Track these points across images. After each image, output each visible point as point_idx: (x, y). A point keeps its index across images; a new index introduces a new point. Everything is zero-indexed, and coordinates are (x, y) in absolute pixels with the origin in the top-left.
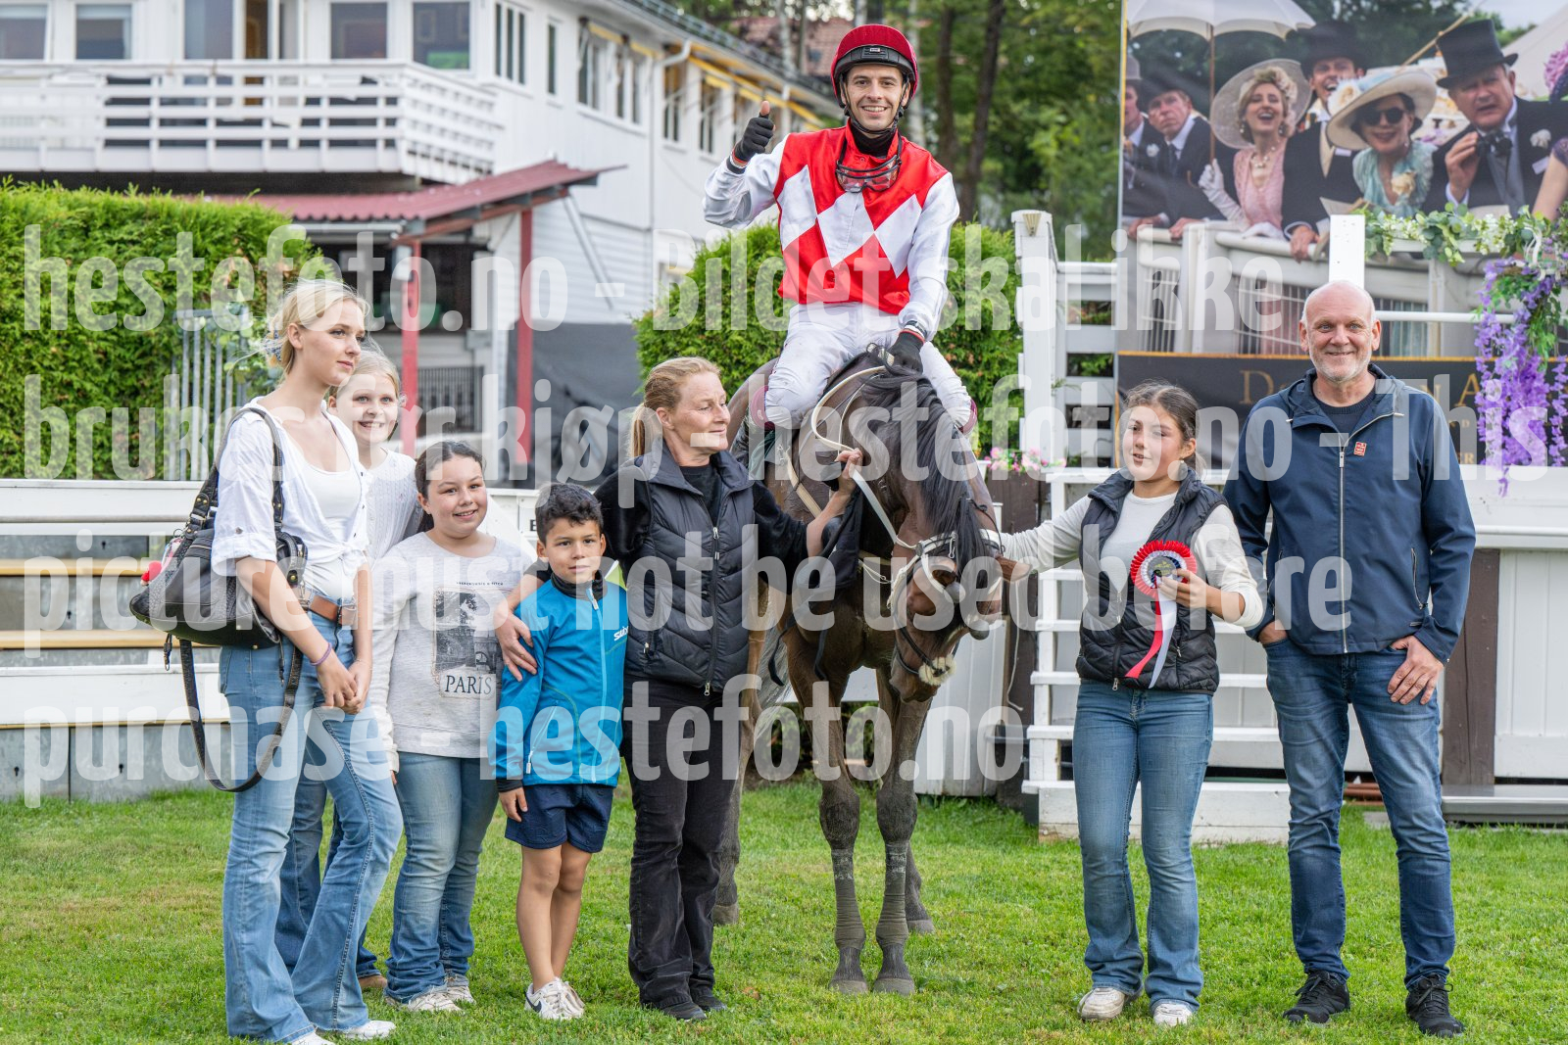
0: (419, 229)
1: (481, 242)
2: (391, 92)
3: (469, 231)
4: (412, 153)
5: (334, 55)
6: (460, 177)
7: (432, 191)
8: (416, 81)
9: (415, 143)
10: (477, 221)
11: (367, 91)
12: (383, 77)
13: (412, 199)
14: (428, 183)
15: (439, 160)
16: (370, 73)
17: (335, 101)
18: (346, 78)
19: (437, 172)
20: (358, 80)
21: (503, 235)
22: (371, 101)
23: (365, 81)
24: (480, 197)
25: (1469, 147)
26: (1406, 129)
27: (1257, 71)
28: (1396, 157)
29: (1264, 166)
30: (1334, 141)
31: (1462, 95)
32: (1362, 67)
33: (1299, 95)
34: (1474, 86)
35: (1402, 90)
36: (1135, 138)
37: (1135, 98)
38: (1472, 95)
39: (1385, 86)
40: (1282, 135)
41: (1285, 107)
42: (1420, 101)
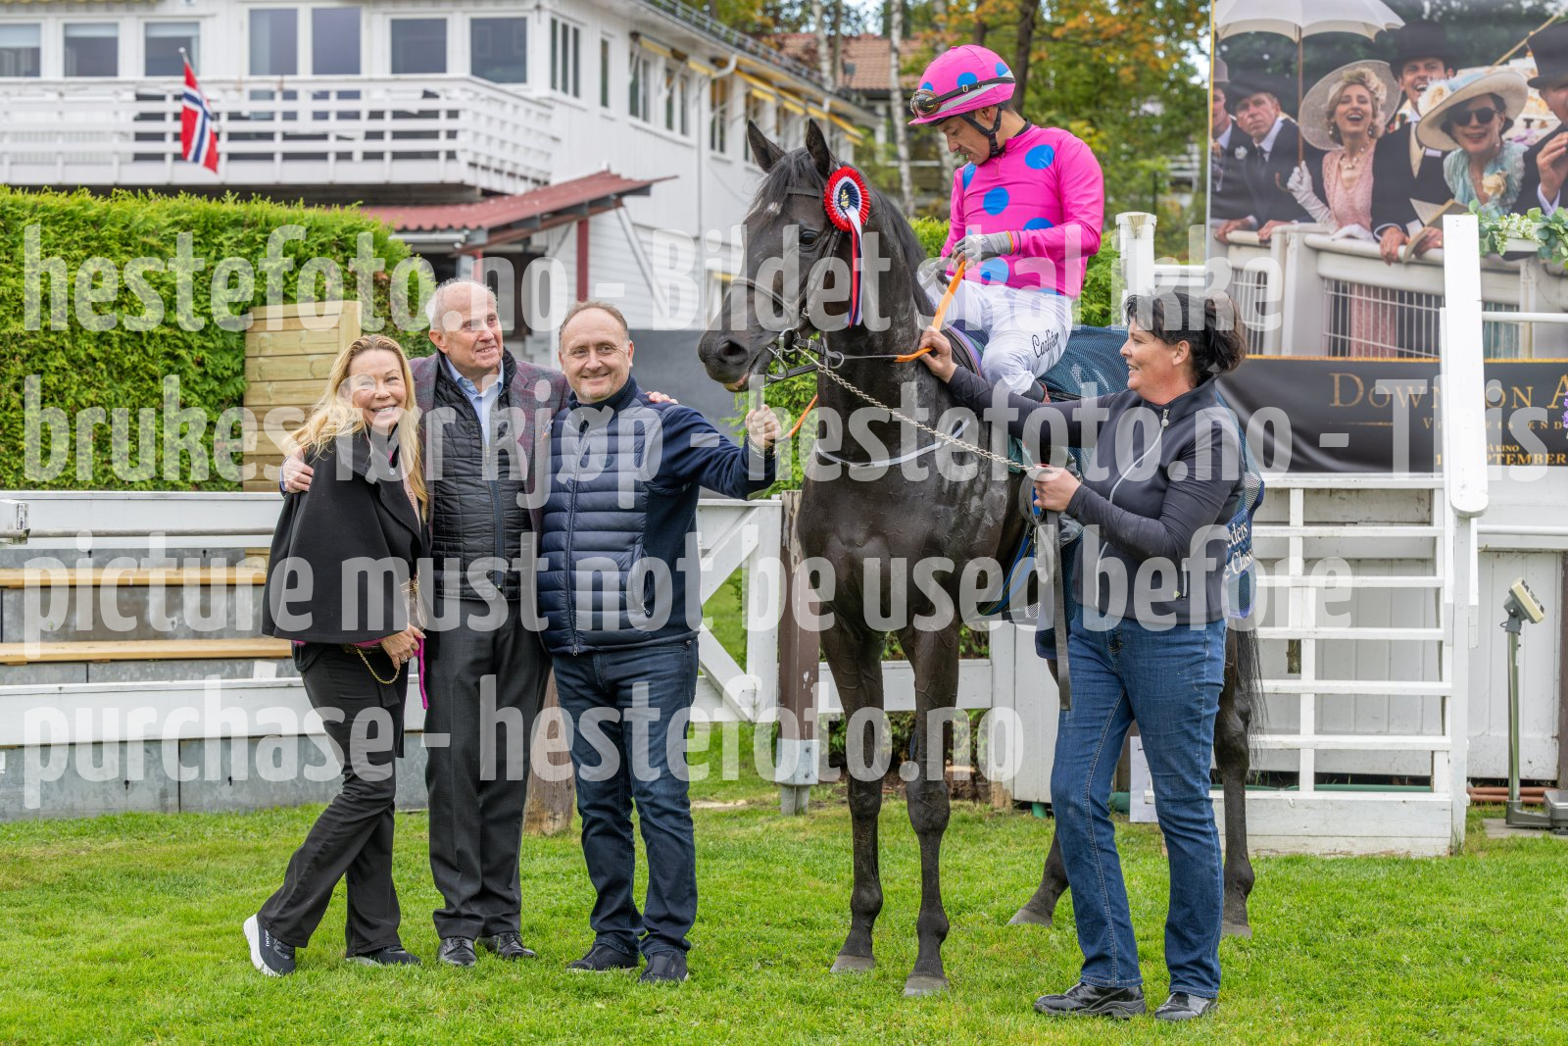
0: (481, 239)
1: (539, 251)
2: (452, 106)
3: (527, 241)
4: (473, 165)
5: (395, 70)
6: (520, 188)
7: (492, 201)
8: (477, 94)
9: (476, 154)
10: (536, 230)
11: (429, 105)
12: (444, 90)
13: (473, 209)
14: (488, 193)
15: (499, 171)
16: (432, 87)
17: (398, 115)
18: (407, 93)
19: (496, 183)
20: (420, 95)
21: (560, 244)
22: (433, 114)
23: (427, 95)
24: (539, 207)
25: (1560, 147)
26: (1497, 129)
27: (1346, 72)
28: (1487, 158)
29: (1353, 168)
30: (1424, 142)
31: (1553, 95)
32: (1452, 67)
33: (1388, 96)
34: (1565, 86)
35: (1493, 90)
36: (1223, 141)
37: (1223, 101)
38: (1563, 95)
39: (1475, 86)
40: (1371, 137)
41: (1375, 108)
42: (1511, 101)
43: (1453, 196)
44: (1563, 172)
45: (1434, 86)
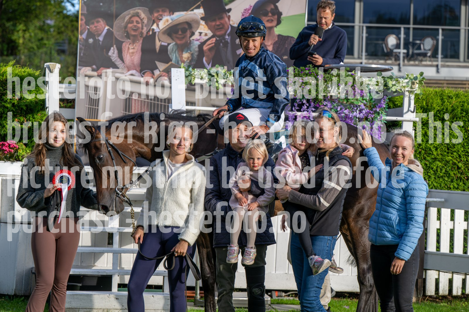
25: (212, 43)
26: (188, 36)
27: (132, 11)
28: (184, 47)
29: (134, 48)
30: (161, 39)
31: (210, 23)
32: (172, 11)
33: (148, 21)
34: (215, 20)
35: (187, 21)
36: (84, 36)
37: (84, 20)
38: (214, 23)
39: (181, 19)
40: (141, 37)
41: (142, 26)
42: (194, 25)
43: (171, 60)
44: (213, 53)
45: (165, 18)
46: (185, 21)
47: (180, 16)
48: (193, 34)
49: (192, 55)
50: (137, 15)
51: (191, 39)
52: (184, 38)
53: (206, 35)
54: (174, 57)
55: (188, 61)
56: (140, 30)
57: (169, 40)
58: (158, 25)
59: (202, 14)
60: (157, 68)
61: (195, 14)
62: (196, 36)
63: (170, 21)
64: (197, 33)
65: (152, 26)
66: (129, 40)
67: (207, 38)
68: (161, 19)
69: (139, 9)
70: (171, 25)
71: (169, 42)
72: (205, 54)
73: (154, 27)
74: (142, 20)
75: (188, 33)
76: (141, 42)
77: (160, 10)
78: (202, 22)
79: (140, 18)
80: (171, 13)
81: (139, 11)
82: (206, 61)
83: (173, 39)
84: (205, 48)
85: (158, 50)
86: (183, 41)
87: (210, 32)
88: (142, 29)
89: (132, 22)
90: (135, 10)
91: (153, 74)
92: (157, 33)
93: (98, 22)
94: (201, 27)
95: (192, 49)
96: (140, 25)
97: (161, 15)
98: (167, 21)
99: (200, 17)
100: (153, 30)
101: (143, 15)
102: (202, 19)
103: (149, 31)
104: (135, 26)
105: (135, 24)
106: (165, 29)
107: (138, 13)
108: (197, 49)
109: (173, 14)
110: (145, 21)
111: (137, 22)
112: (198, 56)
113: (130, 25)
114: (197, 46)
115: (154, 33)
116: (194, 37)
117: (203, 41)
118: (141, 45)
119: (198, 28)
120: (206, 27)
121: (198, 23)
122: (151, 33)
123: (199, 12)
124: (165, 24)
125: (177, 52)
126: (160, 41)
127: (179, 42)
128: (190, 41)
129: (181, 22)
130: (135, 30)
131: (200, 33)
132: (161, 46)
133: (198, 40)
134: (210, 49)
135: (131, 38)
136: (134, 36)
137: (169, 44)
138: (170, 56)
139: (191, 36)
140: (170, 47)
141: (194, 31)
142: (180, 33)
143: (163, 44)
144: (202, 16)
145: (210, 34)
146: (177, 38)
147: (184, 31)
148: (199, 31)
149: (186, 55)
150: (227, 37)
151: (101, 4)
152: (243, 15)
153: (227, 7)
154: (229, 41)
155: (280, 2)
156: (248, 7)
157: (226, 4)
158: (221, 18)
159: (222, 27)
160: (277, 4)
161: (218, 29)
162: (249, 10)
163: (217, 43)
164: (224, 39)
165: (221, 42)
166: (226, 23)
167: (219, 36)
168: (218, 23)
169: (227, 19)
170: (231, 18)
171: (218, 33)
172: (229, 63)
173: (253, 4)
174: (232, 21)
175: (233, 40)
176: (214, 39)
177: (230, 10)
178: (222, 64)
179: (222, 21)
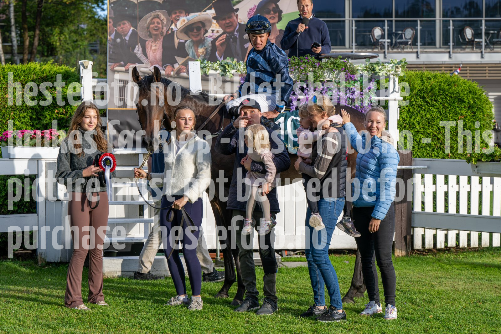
25: (223, 39)
26: (202, 33)
27: (153, 14)
28: (200, 42)
29: (156, 46)
30: (179, 37)
31: (221, 22)
32: (188, 13)
33: (167, 22)
34: (225, 19)
35: (201, 20)
36: (112, 36)
37: (112, 23)
38: (224, 22)
39: (195, 19)
40: (162, 35)
41: (162, 26)
42: (207, 24)
43: (189, 55)
44: (224, 47)
45: (182, 19)
46: (199, 20)
47: (194, 16)
48: (206, 31)
49: (206, 49)
50: (158, 17)
51: (205, 36)
52: (198, 35)
53: (218, 32)
54: (190, 52)
55: (203, 55)
56: (161, 30)
57: (186, 38)
58: (176, 25)
59: (214, 14)
60: (176, 62)
61: (207, 14)
62: (209, 33)
63: (186, 21)
64: (210, 31)
65: (171, 26)
66: (151, 39)
67: (218, 34)
68: (178, 20)
69: (159, 12)
70: (187, 25)
71: (186, 39)
72: (218, 49)
73: (173, 26)
74: (162, 21)
75: (202, 31)
76: (162, 40)
77: (178, 12)
78: (214, 21)
79: (160, 19)
80: (187, 14)
81: (159, 13)
82: (219, 55)
83: (189, 37)
84: (217, 43)
85: (176, 47)
86: (198, 38)
87: (221, 29)
88: (162, 29)
89: (154, 23)
90: (156, 12)
91: (173, 67)
92: (175, 32)
93: (124, 24)
94: (213, 25)
95: (206, 45)
96: (160, 26)
97: (178, 16)
98: (184, 21)
99: (212, 17)
100: (172, 29)
101: (162, 17)
102: (214, 18)
103: (168, 30)
104: (156, 26)
105: (156, 24)
106: (182, 28)
107: (158, 15)
108: (210, 45)
109: (189, 15)
110: (165, 22)
111: (158, 23)
112: (211, 50)
113: (152, 26)
114: (210, 42)
115: (173, 32)
116: (207, 35)
117: (215, 37)
118: (162, 43)
119: (210, 26)
120: (218, 25)
121: (210, 22)
122: (170, 32)
123: (211, 13)
124: (182, 24)
125: (193, 48)
126: (178, 38)
127: (194, 39)
128: (204, 38)
129: (196, 21)
130: (156, 30)
131: (213, 31)
132: (179, 43)
133: (211, 37)
134: (222, 44)
135: (153, 37)
136: (156, 35)
137: (186, 41)
138: (187, 51)
139: (205, 34)
140: (186, 44)
141: (207, 29)
142: (195, 31)
143: (181, 41)
144: (214, 16)
145: (221, 31)
146: (193, 35)
147: (199, 29)
148: (211, 29)
149: (201, 50)
150: (236, 33)
151: (126, 8)
152: (249, 14)
153: (235, 8)
154: (238, 36)
155: (280, 2)
156: (253, 7)
157: (234, 5)
158: (230, 17)
159: (230, 25)
160: (278, 3)
161: (228, 27)
162: (254, 9)
163: (227, 39)
164: (234, 35)
165: (231, 38)
166: (234, 21)
167: (228, 33)
168: (228, 21)
169: (235, 18)
170: (239, 17)
171: (228, 30)
172: (238, 55)
173: (257, 4)
174: (240, 19)
175: (241, 36)
176: (225, 35)
177: (237, 10)
178: (232, 57)
179: (231, 20)
